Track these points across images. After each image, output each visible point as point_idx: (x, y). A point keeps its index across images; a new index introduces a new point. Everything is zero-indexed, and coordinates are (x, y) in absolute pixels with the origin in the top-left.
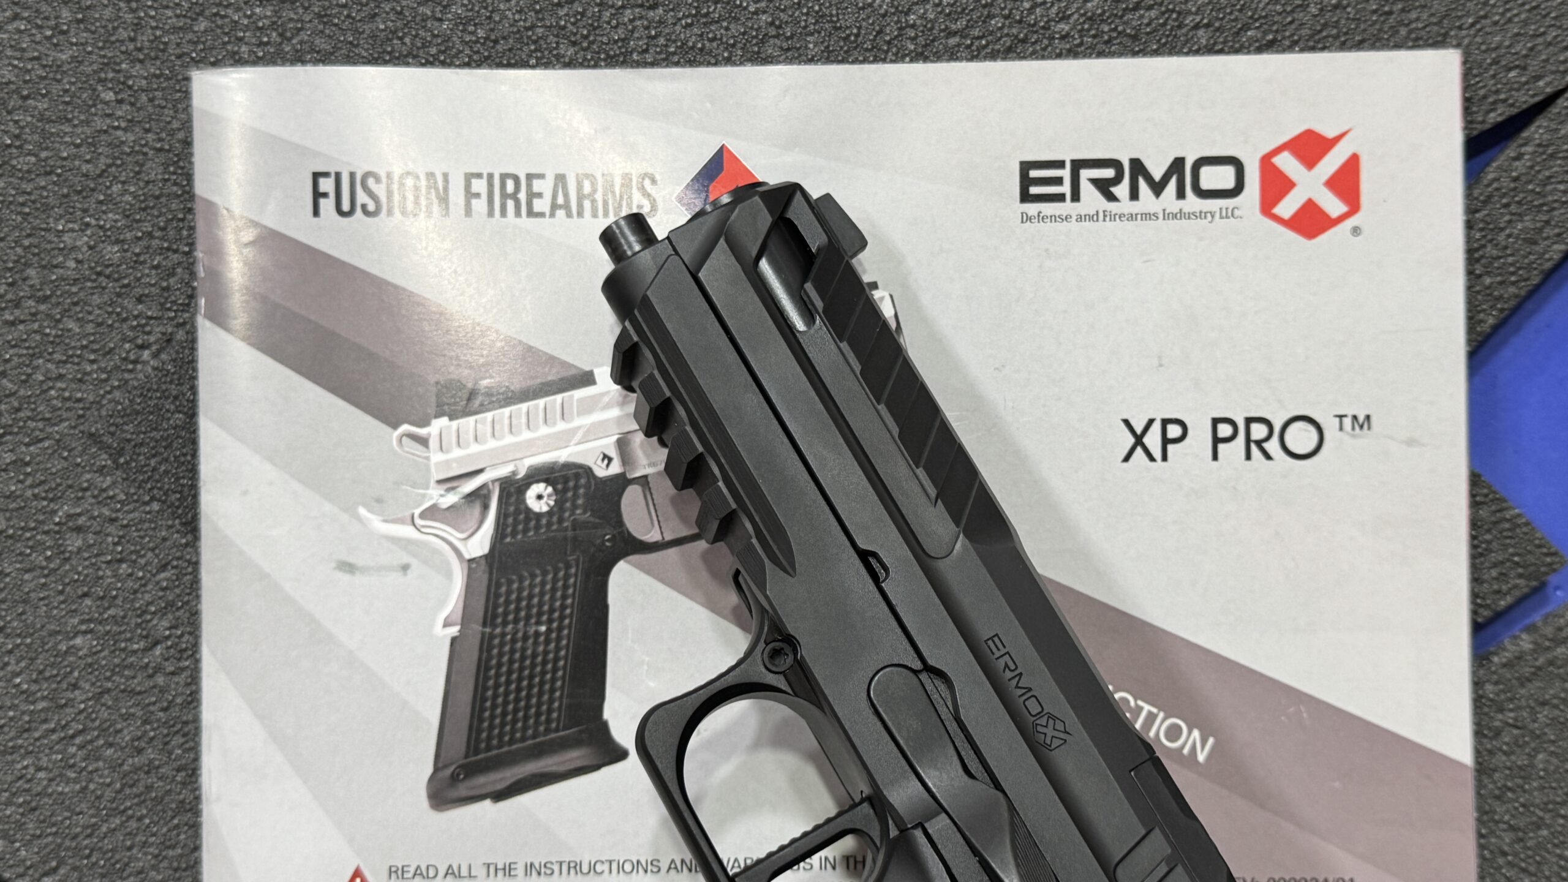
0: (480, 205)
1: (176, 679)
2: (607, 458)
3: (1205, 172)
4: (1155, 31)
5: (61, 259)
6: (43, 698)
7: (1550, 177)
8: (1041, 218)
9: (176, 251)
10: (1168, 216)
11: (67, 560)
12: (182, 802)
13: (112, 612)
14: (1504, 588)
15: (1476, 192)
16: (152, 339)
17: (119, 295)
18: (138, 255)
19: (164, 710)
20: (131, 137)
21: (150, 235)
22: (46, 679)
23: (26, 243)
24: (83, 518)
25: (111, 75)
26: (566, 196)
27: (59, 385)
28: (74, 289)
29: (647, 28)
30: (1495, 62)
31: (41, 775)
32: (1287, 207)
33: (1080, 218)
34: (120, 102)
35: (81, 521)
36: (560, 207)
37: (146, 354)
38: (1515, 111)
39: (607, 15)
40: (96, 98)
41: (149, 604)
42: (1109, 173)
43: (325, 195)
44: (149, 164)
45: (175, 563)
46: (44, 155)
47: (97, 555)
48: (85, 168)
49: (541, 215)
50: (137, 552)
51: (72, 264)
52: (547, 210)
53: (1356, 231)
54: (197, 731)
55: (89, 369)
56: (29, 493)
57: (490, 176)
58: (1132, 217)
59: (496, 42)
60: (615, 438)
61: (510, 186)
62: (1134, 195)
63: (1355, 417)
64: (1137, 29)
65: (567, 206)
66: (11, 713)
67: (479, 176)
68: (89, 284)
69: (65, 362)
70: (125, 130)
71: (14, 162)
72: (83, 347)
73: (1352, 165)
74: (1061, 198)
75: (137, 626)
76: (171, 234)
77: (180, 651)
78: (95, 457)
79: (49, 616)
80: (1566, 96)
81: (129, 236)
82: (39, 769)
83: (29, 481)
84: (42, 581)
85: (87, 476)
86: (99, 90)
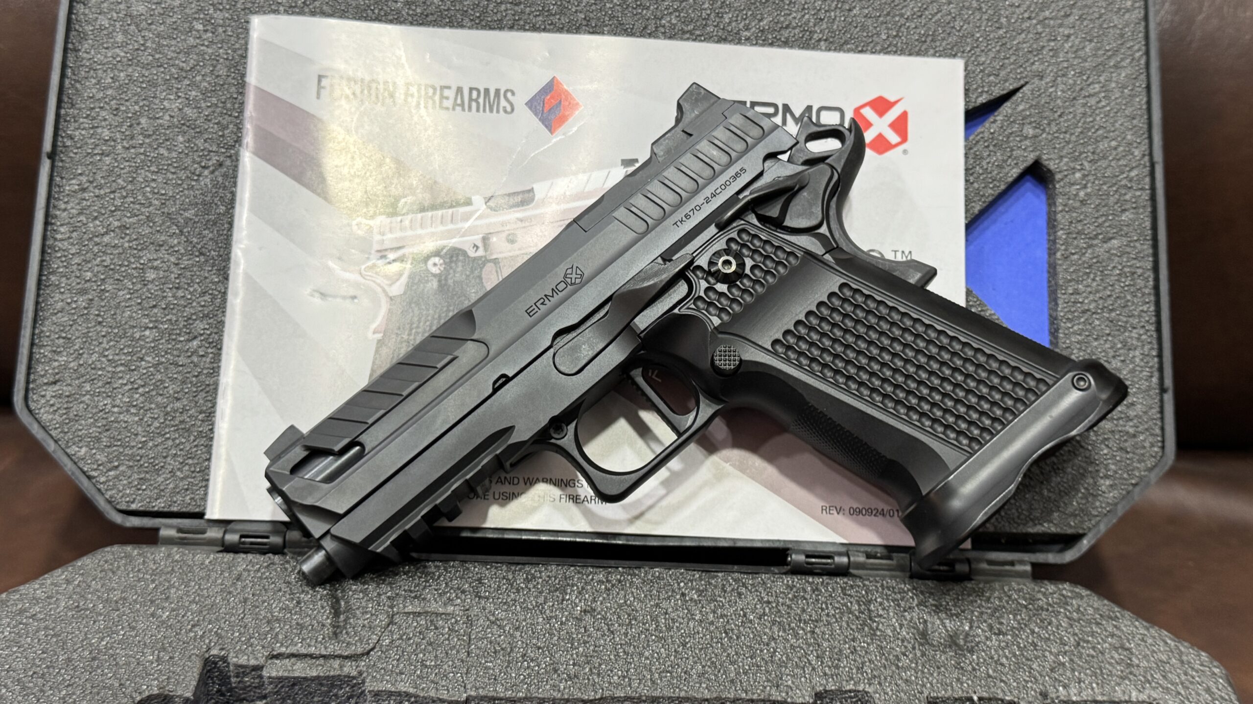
0: (413, 101)
1: (204, 359)
2: (476, 247)
3: (824, 114)
4: (796, 40)
5: (161, 114)
6: (122, 364)
7: (1011, 134)
9: (230, 116)
11: (145, 285)
12: (201, 432)
13: (168, 317)
15: (971, 138)
16: (210, 163)
17: (195, 137)
18: (207, 116)
19: (196, 376)
20: (210, 51)
21: (216, 105)
22: (124, 354)
23: (141, 104)
24: (159, 262)
25: (202, 16)
26: (463, 101)
27: (153, 185)
28: (168, 132)
29: (513, 15)
30: (982, 71)
31: (116, 410)
32: (868, 136)
34: (206, 31)
35: (156, 263)
36: (459, 105)
37: (206, 172)
38: (992, 97)
39: (491, 6)
40: (191, 29)
41: (192, 314)
42: (771, 110)
43: (323, 88)
44: (219, 66)
45: (210, 292)
46: (157, 56)
47: (163, 284)
48: (181, 64)
49: (446, 108)
50: (188, 284)
51: (167, 118)
52: (451, 107)
53: (905, 152)
54: (216, 390)
55: (171, 177)
56: (126, 245)
57: (419, 85)
59: (427, 16)
60: (481, 236)
61: (430, 91)
63: (903, 252)
64: (787, 39)
65: (462, 105)
66: (100, 373)
67: (412, 84)
68: (177, 130)
69: (157, 172)
70: (207, 46)
71: (139, 58)
72: (169, 165)
73: (904, 116)
75: (185, 326)
76: (229, 105)
77: (210, 343)
78: (169, 227)
79: (131, 317)
80: (1021, 91)
81: (203, 105)
82: (114, 406)
83: (127, 238)
84: (128, 296)
85: (163, 238)
86: (195, 23)
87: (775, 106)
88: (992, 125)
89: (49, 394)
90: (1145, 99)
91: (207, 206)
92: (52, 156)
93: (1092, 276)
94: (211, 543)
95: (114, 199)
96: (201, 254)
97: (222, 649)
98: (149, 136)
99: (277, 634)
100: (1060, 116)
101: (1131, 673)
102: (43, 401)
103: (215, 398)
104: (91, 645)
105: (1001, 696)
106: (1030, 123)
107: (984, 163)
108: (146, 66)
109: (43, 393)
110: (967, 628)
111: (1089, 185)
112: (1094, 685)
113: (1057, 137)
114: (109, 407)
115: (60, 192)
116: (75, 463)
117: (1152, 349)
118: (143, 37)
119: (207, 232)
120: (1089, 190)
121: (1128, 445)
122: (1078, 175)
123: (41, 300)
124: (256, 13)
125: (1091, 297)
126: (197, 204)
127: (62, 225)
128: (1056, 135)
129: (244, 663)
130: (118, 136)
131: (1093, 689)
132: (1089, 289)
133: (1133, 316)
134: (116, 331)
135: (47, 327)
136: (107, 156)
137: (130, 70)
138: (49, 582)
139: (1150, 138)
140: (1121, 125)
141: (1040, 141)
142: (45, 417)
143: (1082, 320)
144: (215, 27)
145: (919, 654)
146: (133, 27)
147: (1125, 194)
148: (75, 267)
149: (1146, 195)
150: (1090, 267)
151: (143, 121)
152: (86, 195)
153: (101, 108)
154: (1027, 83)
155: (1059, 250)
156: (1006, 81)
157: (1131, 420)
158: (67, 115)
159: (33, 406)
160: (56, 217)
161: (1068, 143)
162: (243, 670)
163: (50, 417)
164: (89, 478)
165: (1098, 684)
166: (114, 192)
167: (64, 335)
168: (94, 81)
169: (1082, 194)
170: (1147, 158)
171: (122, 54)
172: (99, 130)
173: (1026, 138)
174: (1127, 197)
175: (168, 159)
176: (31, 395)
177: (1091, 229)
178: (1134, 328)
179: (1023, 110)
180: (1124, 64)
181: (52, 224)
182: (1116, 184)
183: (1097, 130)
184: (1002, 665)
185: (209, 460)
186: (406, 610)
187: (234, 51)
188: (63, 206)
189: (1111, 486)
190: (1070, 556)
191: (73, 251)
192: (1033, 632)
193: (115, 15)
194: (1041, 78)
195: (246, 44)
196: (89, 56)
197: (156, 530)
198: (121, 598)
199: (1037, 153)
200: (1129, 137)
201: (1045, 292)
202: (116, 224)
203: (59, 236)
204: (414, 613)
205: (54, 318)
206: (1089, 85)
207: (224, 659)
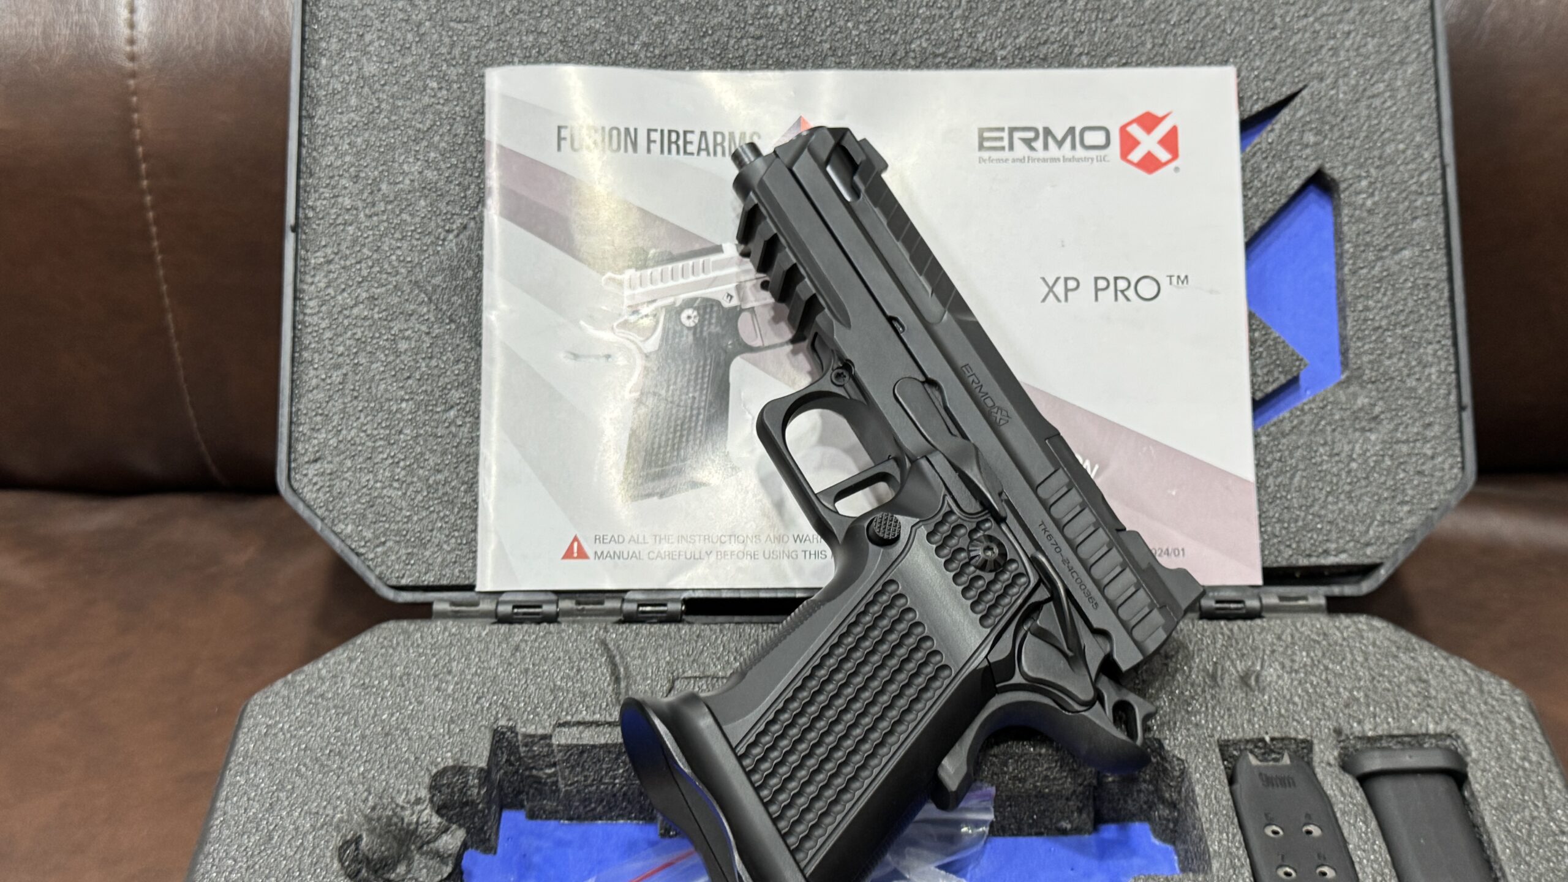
0: (655, 147)
1: (462, 429)
2: (730, 296)
3: (1088, 135)
5: (401, 178)
6: (381, 439)
7: (1290, 143)
8: (990, 160)
9: (471, 175)
10: (1065, 160)
11: (398, 356)
12: (465, 503)
13: (424, 388)
14: (1271, 380)
15: (1248, 149)
17: (437, 200)
18: (448, 177)
19: (456, 447)
20: (446, 109)
21: (456, 166)
22: (383, 428)
23: (381, 169)
24: (410, 332)
25: (435, 73)
26: (707, 145)
27: (399, 252)
28: (409, 197)
30: (1257, 76)
31: (378, 485)
32: (1136, 155)
33: (1014, 161)
34: (440, 89)
35: (407, 333)
36: (704, 148)
37: (451, 236)
38: (1269, 104)
39: (732, 42)
40: (425, 87)
41: (447, 384)
42: (1031, 135)
43: (565, 139)
44: (456, 125)
45: (464, 360)
47: (416, 354)
48: (419, 126)
49: (692, 154)
50: (441, 353)
51: (407, 182)
52: (695, 152)
53: (1177, 169)
54: (477, 459)
55: (415, 243)
56: (376, 316)
57: (662, 131)
58: (1045, 160)
59: (665, 57)
60: (734, 285)
61: (674, 137)
62: (1046, 147)
63: (1179, 277)
64: (1046, 56)
65: (707, 149)
66: (360, 448)
67: (656, 130)
68: (418, 194)
69: (401, 240)
70: (443, 105)
71: (375, 122)
72: (412, 231)
73: (1174, 131)
74: (1003, 148)
75: (440, 396)
76: (469, 165)
77: (467, 412)
78: (417, 295)
79: (386, 390)
80: (1300, 95)
81: (443, 166)
82: (376, 482)
83: (376, 309)
84: (382, 369)
85: (412, 307)
86: (428, 81)
87: (1036, 130)
88: (1270, 134)
89: (311, 472)
90: (1434, 97)
91: (453, 272)
92: (294, 229)
93: (1382, 290)
94: (484, 615)
95: (360, 269)
96: (452, 321)
97: (509, 720)
98: (391, 202)
99: (562, 703)
100: (1343, 120)
101: (1429, 705)
102: (306, 480)
103: (476, 468)
104: (383, 721)
105: (1293, 734)
106: (1311, 130)
107: (1263, 176)
108: (384, 129)
109: (305, 472)
110: (1258, 668)
111: (1377, 193)
112: (1390, 720)
113: (1341, 144)
114: (372, 482)
115: (305, 266)
116: (343, 541)
117: (1450, 365)
118: (378, 99)
119: (456, 298)
120: (1376, 198)
121: (1427, 468)
122: (1364, 183)
123: (295, 377)
124: (491, 65)
125: (1382, 313)
126: (444, 270)
127: (310, 299)
128: (1339, 141)
129: (533, 732)
130: (360, 204)
131: (1388, 723)
132: (1380, 305)
133: (1427, 330)
134: (372, 405)
135: (303, 405)
136: (351, 225)
137: (367, 135)
138: (332, 661)
139: (1440, 138)
140: (1409, 126)
141: (1322, 149)
142: (309, 494)
143: (1374, 338)
144: (450, 83)
145: (1209, 697)
146: (366, 89)
147: (1416, 200)
148: (327, 342)
149: (1438, 200)
150: (1380, 281)
151: (384, 186)
152: (332, 267)
153: (340, 176)
154: (1305, 87)
155: (1346, 264)
156: (1283, 85)
157: (1428, 442)
158: (306, 185)
159: (296, 485)
160: (303, 291)
161: (1352, 148)
162: (531, 740)
163: (314, 496)
164: (358, 554)
165: (1394, 718)
166: (359, 262)
167: (320, 411)
168: (331, 148)
169: (1369, 203)
170: (1438, 160)
171: (357, 119)
172: (340, 200)
173: (1307, 146)
174: (1418, 203)
175: (411, 224)
176: (293, 474)
177: (1379, 240)
178: (1430, 343)
179: (1303, 117)
180: (1409, 59)
181: (300, 299)
182: (1404, 190)
183: (1383, 133)
184: (1295, 704)
185: (475, 531)
186: (686, 675)
187: (471, 108)
188: (310, 280)
189: (1409, 512)
190: (1366, 586)
191: (323, 325)
192: (1326, 668)
193: (347, 78)
194: (1321, 80)
195: (483, 99)
196: (324, 123)
197: (429, 605)
198: (404, 674)
199: (1320, 162)
200: (1418, 139)
201: (1334, 309)
202: (364, 295)
203: (308, 311)
204: (695, 677)
205: (310, 395)
206: (1373, 85)
207: (512, 729)
